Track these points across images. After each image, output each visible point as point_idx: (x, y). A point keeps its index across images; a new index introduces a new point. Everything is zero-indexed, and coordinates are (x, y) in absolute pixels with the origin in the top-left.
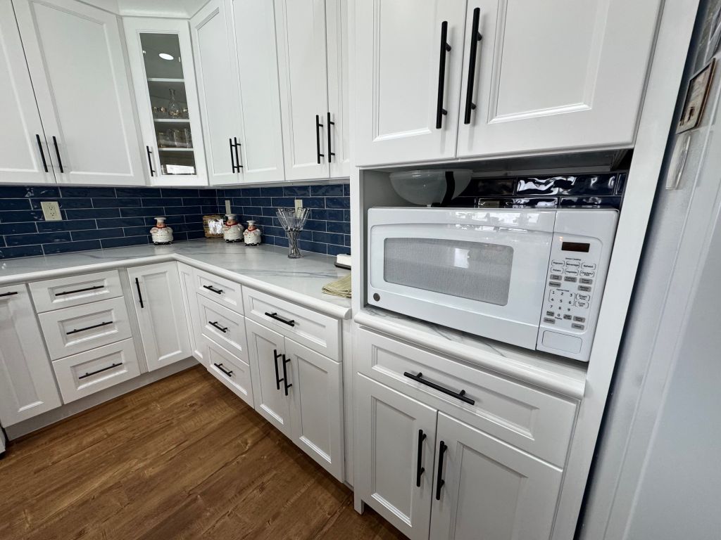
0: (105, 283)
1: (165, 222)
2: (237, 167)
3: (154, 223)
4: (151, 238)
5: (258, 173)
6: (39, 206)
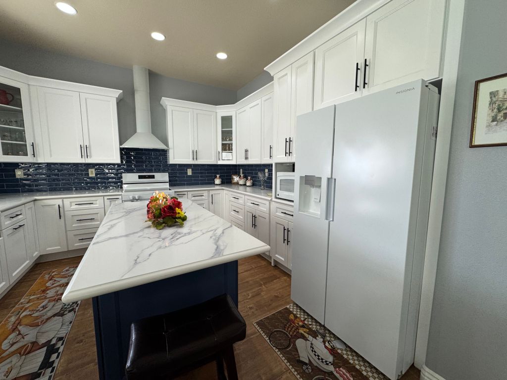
0: (204, 195)
1: (219, 177)
2: (247, 158)
3: (216, 177)
4: (214, 182)
5: (253, 160)
6: (187, 170)
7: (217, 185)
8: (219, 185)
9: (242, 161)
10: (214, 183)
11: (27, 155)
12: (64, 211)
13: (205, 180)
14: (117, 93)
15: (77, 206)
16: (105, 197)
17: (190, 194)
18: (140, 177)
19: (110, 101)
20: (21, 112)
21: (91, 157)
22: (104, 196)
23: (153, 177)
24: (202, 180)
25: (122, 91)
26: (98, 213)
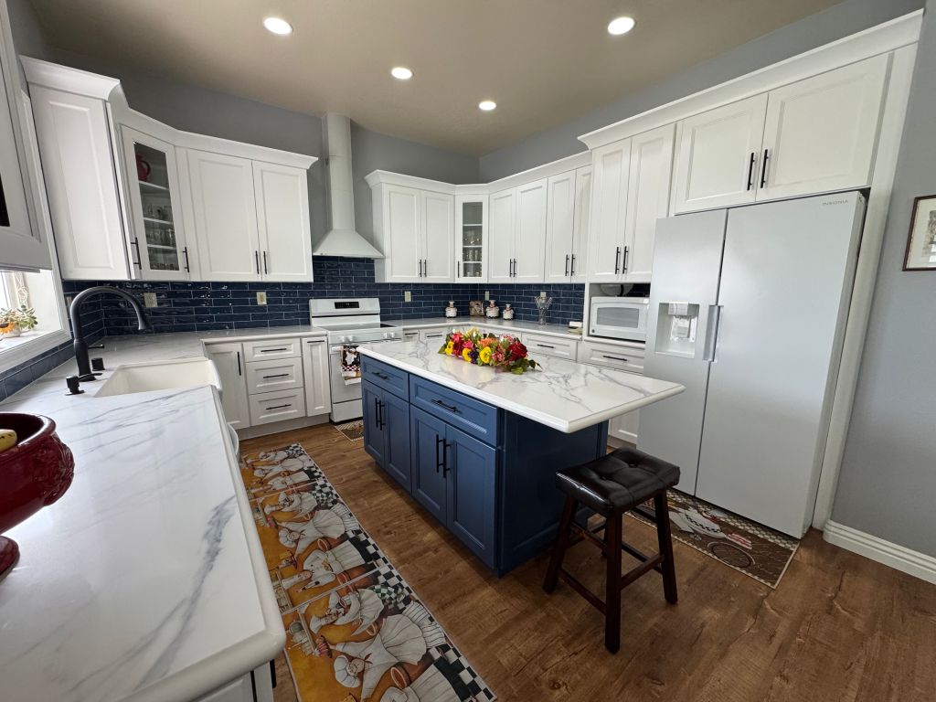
1: (454, 304)
3: (448, 305)
4: (445, 314)
5: (523, 278)
6: (404, 294)
7: (450, 318)
8: (454, 317)
9: (503, 278)
10: (445, 316)
11: (177, 269)
12: (244, 362)
13: (430, 310)
14: (309, 161)
15: (263, 355)
16: (303, 339)
17: (422, 333)
18: (338, 306)
19: (297, 176)
20: (168, 193)
21: (270, 272)
22: (301, 337)
23: (355, 305)
24: (425, 310)
25: (317, 159)
26: (292, 366)
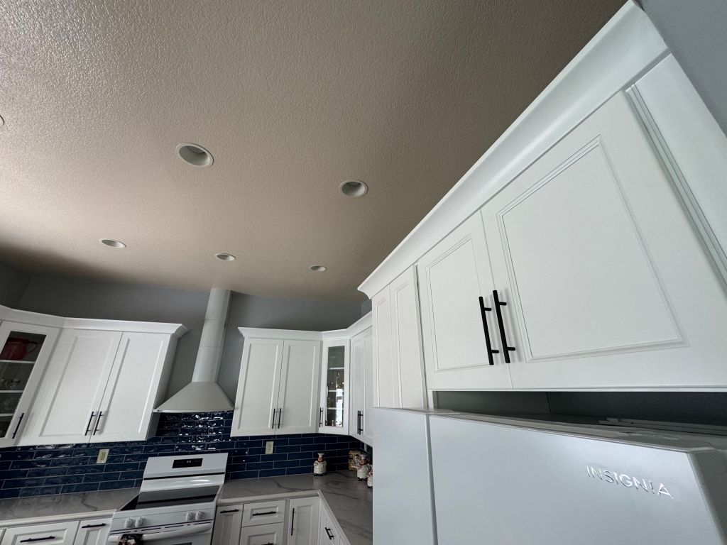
0: (277, 510)
1: (323, 457)
2: (359, 430)
3: (317, 458)
6: (265, 445)
7: (317, 475)
8: (321, 475)
11: (4, 436)
14: (172, 328)
16: (83, 523)
17: (248, 507)
18: (177, 464)
20: (31, 366)
21: (101, 431)
22: (83, 519)
23: (198, 463)
24: (290, 464)
25: (181, 325)
